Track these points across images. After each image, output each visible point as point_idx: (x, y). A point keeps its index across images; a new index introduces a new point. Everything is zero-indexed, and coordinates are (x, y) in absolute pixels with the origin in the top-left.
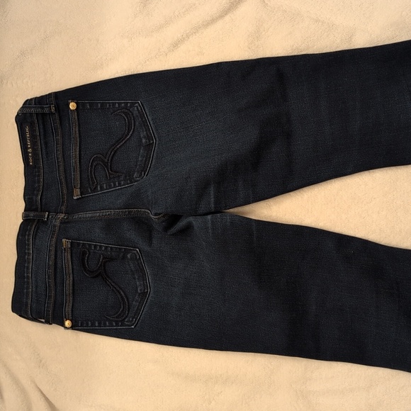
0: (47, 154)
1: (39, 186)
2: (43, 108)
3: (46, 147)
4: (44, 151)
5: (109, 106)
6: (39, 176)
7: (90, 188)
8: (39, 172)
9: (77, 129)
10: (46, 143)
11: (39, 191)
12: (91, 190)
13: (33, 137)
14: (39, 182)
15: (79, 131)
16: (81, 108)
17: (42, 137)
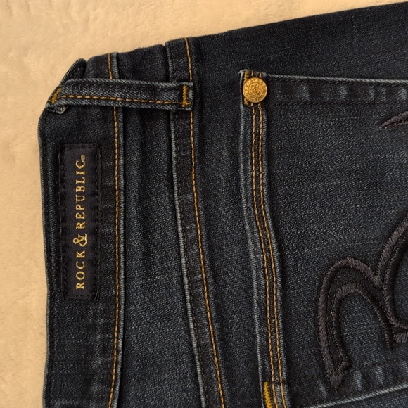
0: (147, 254)
1: (108, 366)
2: (153, 91)
3: (146, 231)
4: (136, 243)
5: (377, 94)
6: (108, 328)
7: (327, 382)
8: (108, 313)
9: (263, 171)
10: (145, 217)
11: (106, 382)
12: (330, 389)
13: (99, 192)
14: (106, 350)
15: (270, 175)
16: (279, 96)
17: (133, 196)
